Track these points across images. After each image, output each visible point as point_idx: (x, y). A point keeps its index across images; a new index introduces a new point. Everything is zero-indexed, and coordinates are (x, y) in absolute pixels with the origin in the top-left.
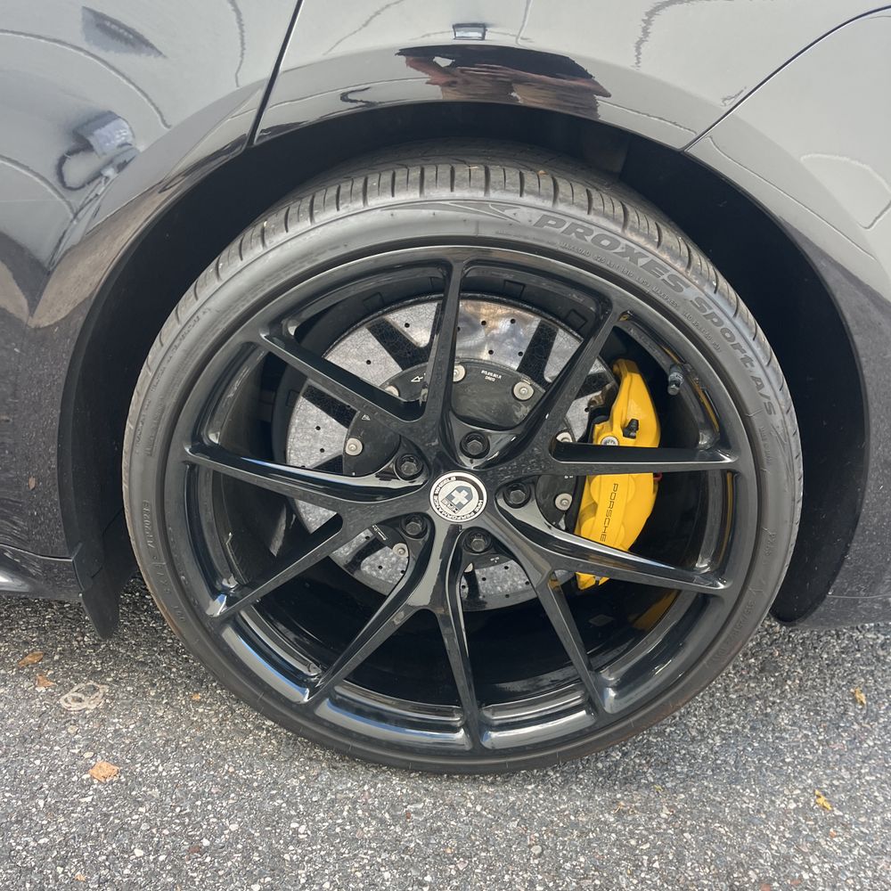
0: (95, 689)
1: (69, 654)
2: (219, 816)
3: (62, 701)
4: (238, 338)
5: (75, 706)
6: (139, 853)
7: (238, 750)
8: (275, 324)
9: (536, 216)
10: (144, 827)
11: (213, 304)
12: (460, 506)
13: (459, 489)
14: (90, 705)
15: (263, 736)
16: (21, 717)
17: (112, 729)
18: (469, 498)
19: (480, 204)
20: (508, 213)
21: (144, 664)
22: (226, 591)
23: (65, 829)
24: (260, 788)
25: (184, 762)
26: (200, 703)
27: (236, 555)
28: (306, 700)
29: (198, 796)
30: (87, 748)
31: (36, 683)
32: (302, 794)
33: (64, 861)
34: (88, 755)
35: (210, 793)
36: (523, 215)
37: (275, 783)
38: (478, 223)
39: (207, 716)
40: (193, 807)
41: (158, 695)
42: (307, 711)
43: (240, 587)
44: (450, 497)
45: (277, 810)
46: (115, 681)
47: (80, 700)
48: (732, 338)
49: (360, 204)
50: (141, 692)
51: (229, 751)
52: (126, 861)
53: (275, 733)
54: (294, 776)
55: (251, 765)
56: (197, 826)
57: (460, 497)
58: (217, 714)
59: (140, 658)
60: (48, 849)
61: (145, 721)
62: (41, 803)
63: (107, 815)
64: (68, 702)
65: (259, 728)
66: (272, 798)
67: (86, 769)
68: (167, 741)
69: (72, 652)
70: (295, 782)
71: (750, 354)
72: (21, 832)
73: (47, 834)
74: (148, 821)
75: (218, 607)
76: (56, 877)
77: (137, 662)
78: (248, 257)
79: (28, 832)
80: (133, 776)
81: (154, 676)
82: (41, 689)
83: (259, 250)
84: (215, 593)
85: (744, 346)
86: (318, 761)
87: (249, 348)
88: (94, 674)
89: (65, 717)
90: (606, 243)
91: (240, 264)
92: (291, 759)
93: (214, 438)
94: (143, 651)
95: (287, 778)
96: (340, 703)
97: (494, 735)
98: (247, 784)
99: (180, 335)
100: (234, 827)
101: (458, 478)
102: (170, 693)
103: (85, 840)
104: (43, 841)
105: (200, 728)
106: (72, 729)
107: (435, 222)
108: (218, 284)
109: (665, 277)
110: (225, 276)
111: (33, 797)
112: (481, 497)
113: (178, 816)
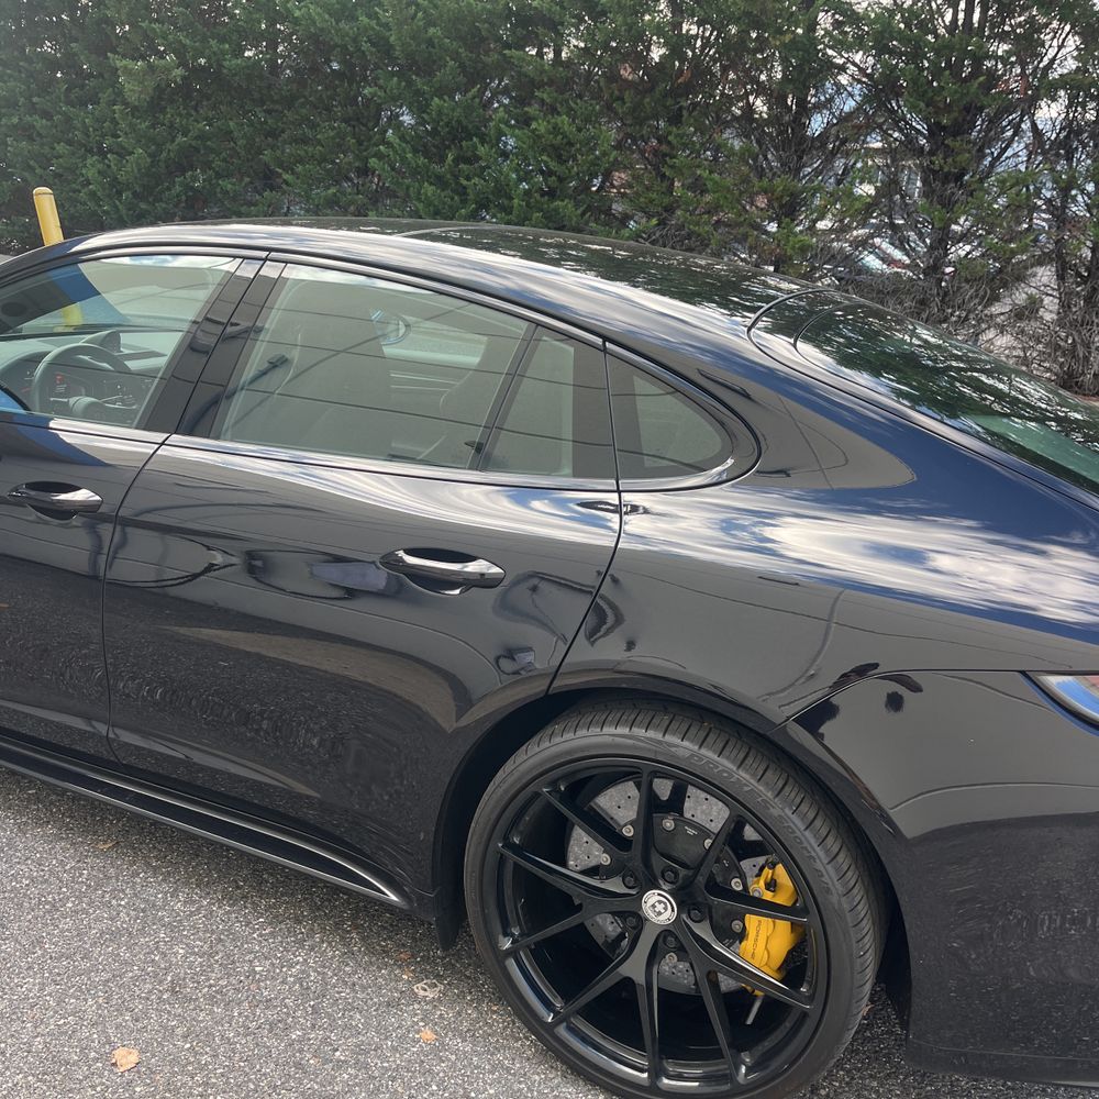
0: (436, 986)
1: (426, 959)
2: (485, 1082)
3: (415, 987)
4: (531, 789)
5: (422, 993)
6: (434, 1088)
7: (509, 1049)
8: (554, 783)
9: (687, 754)
10: (441, 1075)
11: (521, 768)
12: (660, 913)
13: (660, 902)
14: (430, 994)
15: (527, 1044)
16: (390, 990)
17: (439, 1013)
18: (666, 909)
19: (660, 742)
20: (673, 749)
21: (469, 978)
22: (512, 935)
23: (398, 1062)
24: (514, 1075)
25: (474, 1045)
26: (495, 1012)
27: (525, 916)
28: (550, 1020)
29: (477, 1067)
30: (422, 1020)
31: (403, 972)
32: (539, 1086)
33: (394, 1079)
34: (421, 1024)
35: (484, 1068)
36: (680, 752)
37: (525, 1075)
38: (656, 752)
39: (497, 1022)
40: (472, 1072)
41: (472, 1000)
42: (550, 1028)
43: (521, 935)
44: (654, 906)
45: (520, 1090)
46: (448, 984)
47: (426, 990)
48: (801, 843)
49: (599, 730)
50: (462, 995)
51: (503, 1047)
52: (426, 1090)
53: (536, 1045)
54: (538, 1074)
55: (513, 1059)
56: (471, 1084)
57: (660, 907)
58: (504, 1021)
59: (467, 973)
60: (387, 1070)
61: (459, 1013)
62: (390, 1043)
63: (423, 1062)
64: (418, 989)
65: (527, 1038)
66: (520, 1083)
67: (418, 1032)
68: (469, 1030)
69: (429, 958)
70: (537, 1078)
71: (813, 854)
72: (375, 1056)
73: (388, 1062)
74: (444, 1072)
75: (507, 944)
76: (387, 1086)
77: (465, 975)
78: (542, 747)
79: (379, 1058)
80: (442, 1044)
81: (472, 987)
82: (405, 977)
83: (547, 744)
84: (506, 934)
85: (809, 848)
86: (556, 1069)
87: (537, 795)
88: (438, 976)
89: (415, 997)
90: (725, 775)
91: (537, 750)
92: (540, 1063)
93: (516, 840)
94: (471, 969)
95: (533, 1074)
96: (572, 1030)
97: (666, 1081)
98: (508, 1070)
99: (504, 781)
100: (492, 1092)
101: (659, 894)
102: (480, 1002)
103: (408, 1071)
104: (385, 1065)
105: (491, 1028)
106: (416, 1006)
107: (634, 747)
108: (525, 758)
109: (759, 800)
110: (529, 754)
111: (386, 1039)
112: (673, 910)
113: (462, 1075)
